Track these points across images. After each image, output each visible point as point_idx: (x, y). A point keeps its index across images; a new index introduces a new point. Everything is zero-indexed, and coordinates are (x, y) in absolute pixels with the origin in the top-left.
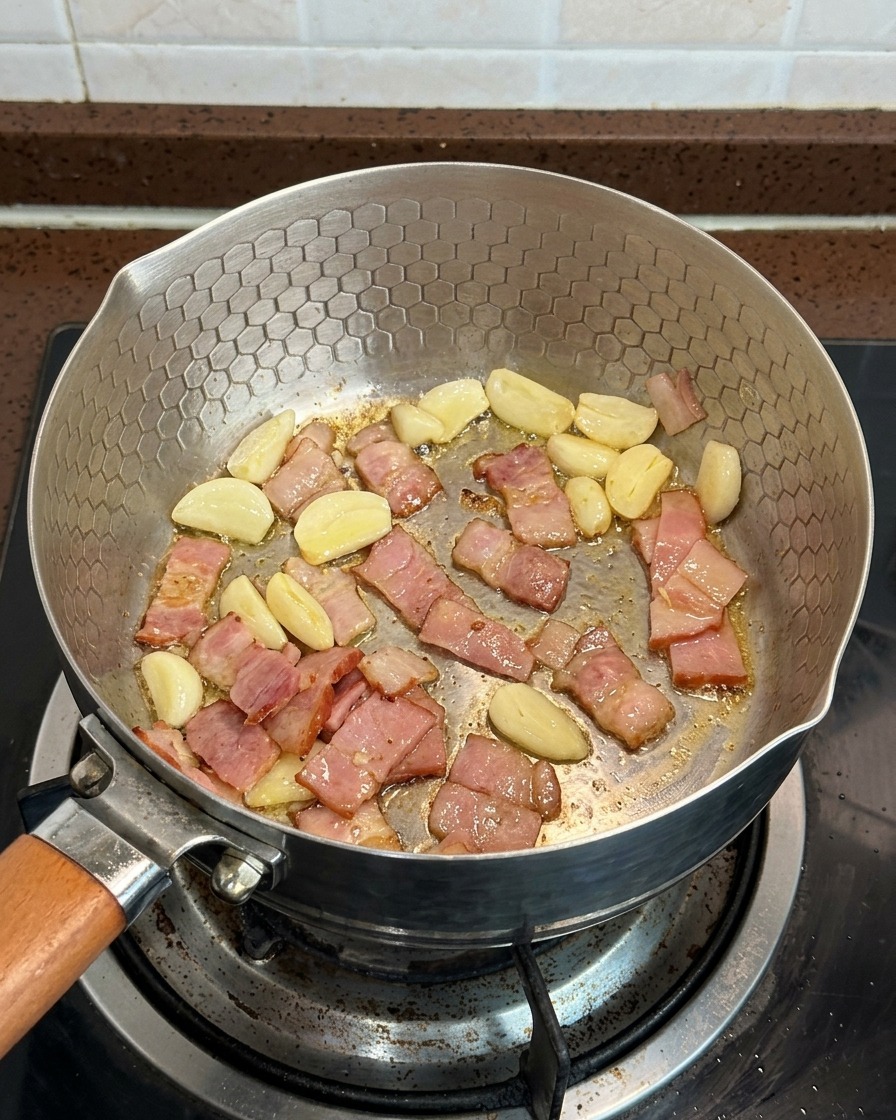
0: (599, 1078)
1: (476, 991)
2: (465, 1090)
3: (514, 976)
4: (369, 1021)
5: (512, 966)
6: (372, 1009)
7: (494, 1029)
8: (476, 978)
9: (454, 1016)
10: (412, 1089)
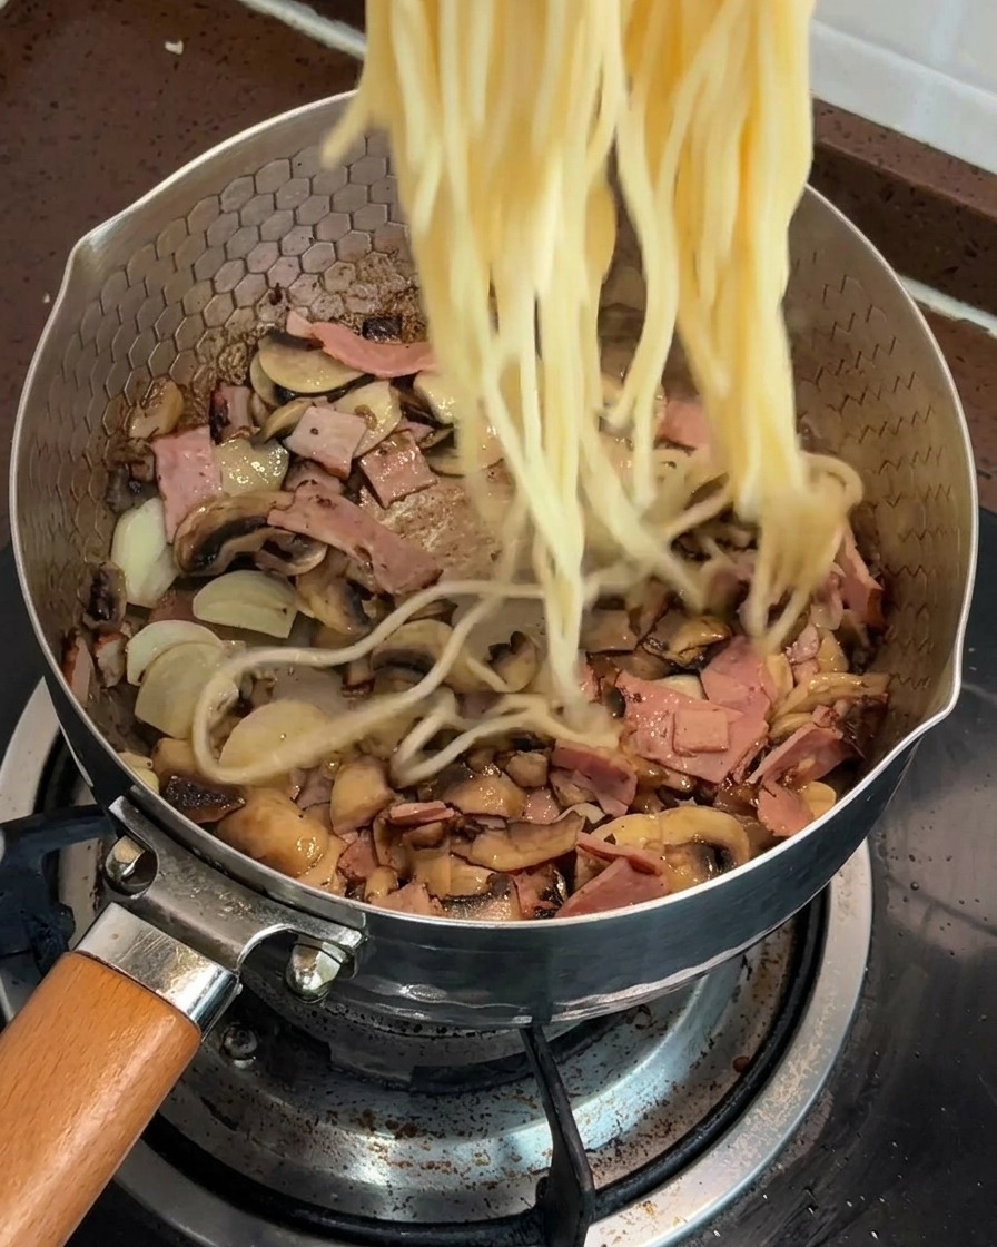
0: (625, 1213)
1: (489, 1104)
2: (473, 1223)
3: (532, 1088)
4: (363, 1138)
5: (531, 1075)
6: (368, 1123)
7: (509, 1151)
8: (488, 1089)
9: (461, 1134)
10: (412, 1220)
